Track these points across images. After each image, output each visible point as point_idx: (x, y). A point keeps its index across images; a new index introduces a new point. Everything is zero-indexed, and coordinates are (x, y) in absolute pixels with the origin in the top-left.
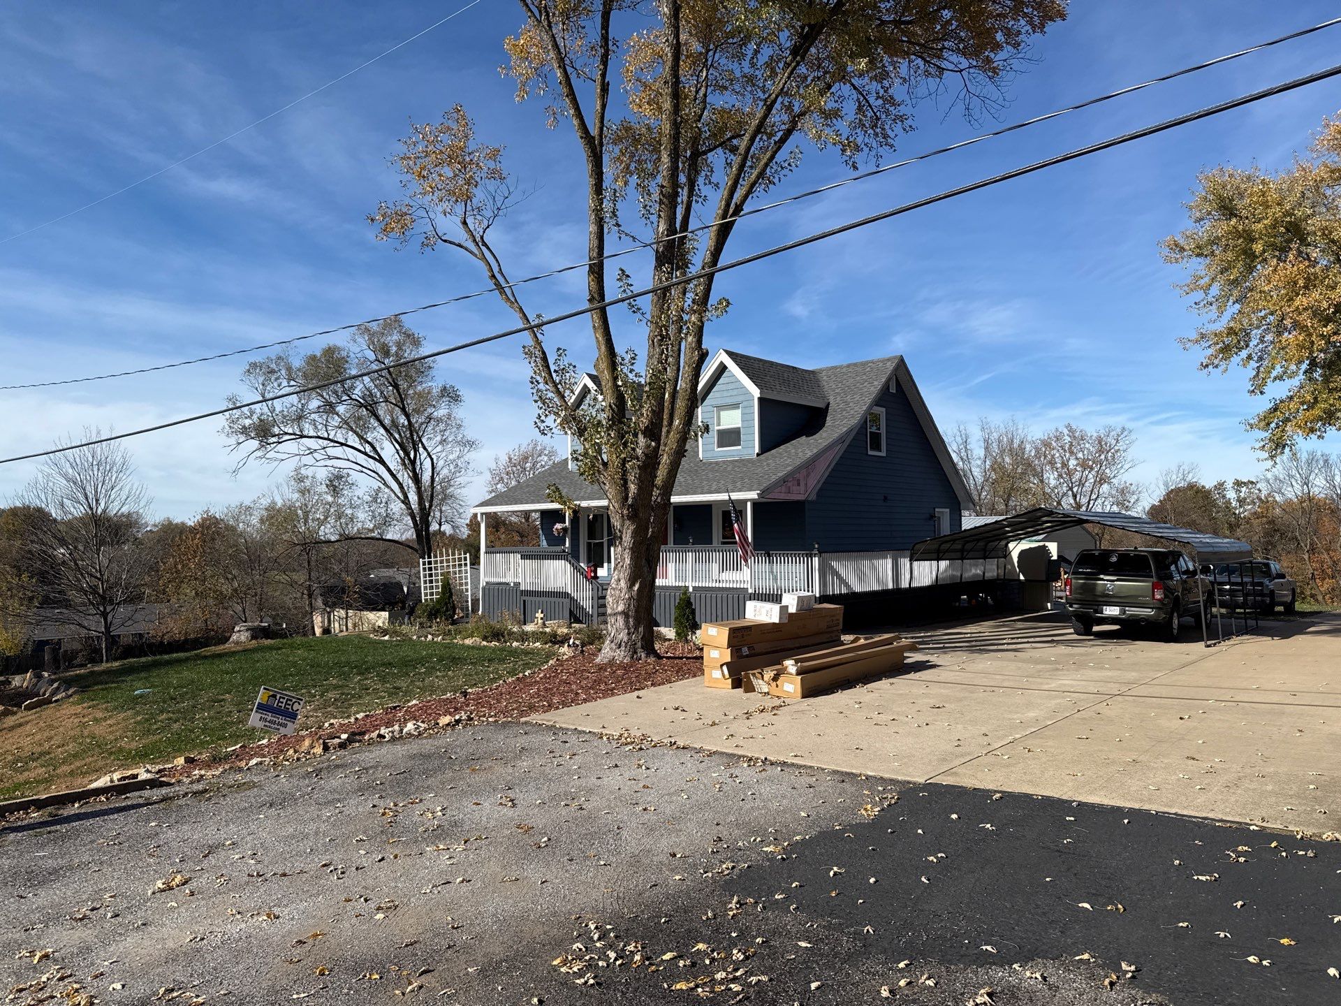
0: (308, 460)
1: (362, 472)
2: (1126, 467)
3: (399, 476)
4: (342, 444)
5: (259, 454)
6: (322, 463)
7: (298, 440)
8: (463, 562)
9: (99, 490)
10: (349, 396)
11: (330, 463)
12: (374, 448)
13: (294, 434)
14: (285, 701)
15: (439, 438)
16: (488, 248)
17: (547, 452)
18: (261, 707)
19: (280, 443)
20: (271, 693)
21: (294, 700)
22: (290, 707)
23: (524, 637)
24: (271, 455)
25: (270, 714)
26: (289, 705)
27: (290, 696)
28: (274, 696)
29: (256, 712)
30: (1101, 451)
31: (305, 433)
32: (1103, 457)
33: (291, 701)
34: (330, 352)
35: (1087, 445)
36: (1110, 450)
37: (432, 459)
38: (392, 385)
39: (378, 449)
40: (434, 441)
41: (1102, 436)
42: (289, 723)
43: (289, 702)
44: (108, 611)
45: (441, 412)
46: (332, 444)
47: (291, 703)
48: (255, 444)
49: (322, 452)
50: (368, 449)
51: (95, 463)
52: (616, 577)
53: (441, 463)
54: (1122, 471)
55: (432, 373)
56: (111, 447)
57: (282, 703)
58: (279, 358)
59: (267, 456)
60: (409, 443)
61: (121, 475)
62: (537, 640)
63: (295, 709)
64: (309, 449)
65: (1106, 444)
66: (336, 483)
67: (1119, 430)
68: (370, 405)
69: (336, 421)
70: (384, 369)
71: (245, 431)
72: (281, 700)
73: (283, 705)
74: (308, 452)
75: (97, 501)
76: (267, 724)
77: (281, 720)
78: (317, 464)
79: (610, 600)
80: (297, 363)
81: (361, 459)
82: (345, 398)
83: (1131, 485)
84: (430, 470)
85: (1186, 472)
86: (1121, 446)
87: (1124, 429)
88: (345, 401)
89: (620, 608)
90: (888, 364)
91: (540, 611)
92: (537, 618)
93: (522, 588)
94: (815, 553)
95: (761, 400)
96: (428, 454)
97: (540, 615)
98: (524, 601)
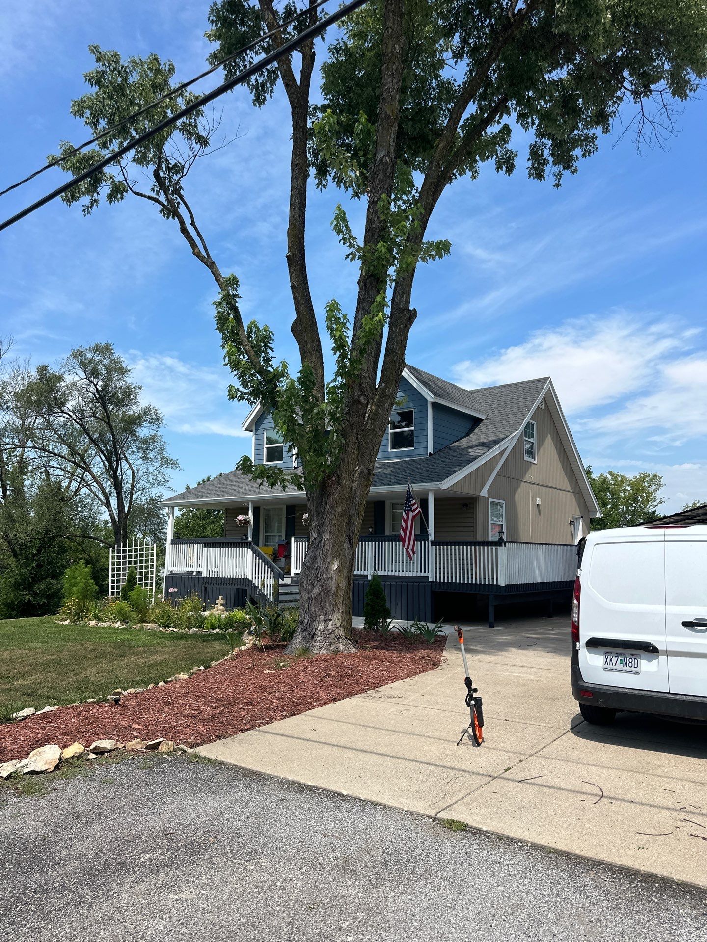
3: (102, 481)
8: (150, 552)
12: (82, 459)
34: (43, 373)
39: (86, 460)
45: (145, 433)
50: (78, 459)
52: (312, 555)
60: (113, 455)
68: (79, 419)
89: (315, 591)
90: (539, 384)
91: (220, 597)
92: (217, 604)
93: (204, 575)
94: (500, 542)
95: (435, 405)
96: (130, 466)
97: (220, 601)
98: (206, 588)
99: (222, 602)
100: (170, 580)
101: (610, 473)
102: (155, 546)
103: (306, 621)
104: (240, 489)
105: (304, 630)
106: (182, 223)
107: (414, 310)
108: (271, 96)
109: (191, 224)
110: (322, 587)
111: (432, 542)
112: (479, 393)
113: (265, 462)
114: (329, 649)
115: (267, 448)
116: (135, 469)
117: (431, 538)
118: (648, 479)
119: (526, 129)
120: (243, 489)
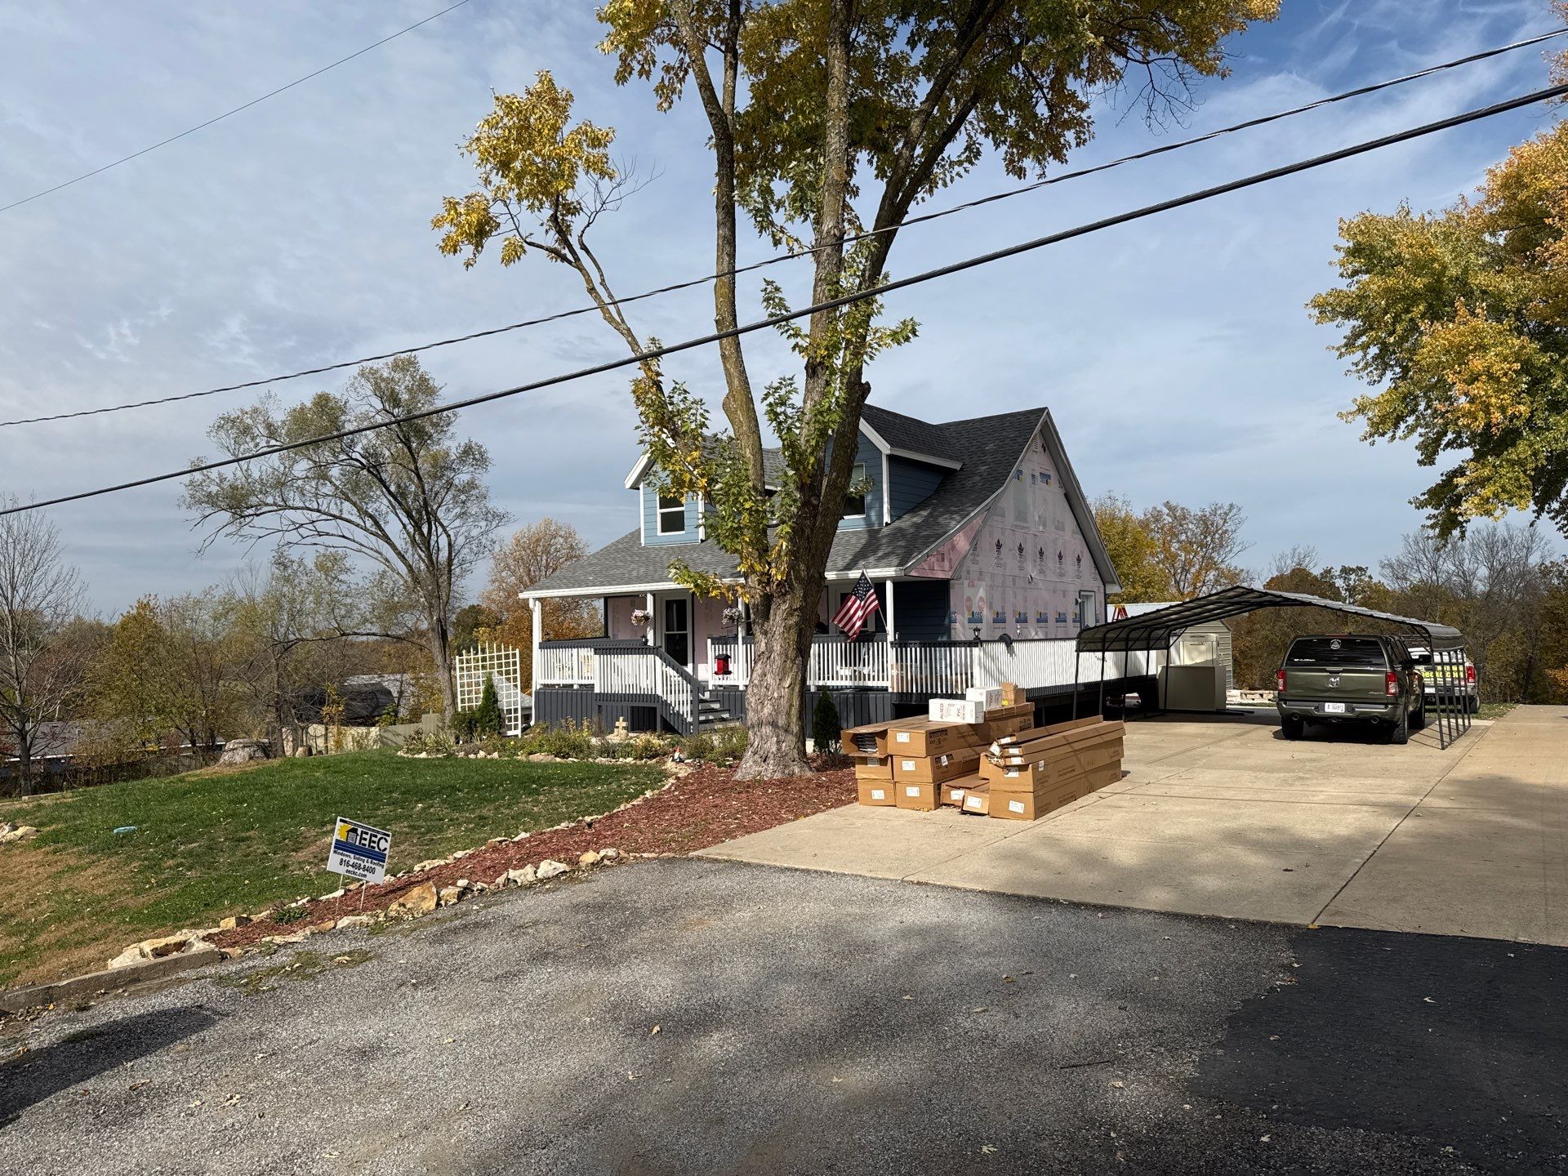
0: (293, 536)
1: (360, 551)
2: (1235, 550)
3: (408, 556)
4: (335, 517)
5: (232, 529)
6: (309, 540)
7: (281, 512)
8: (511, 660)
9: (16, 574)
10: (348, 455)
11: (318, 540)
12: (377, 523)
13: (275, 504)
14: (368, 837)
15: (458, 510)
16: (588, 252)
17: (562, 533)
18: (341, 846)
19: (258, 515)
20: (351, 827)
21: (379, 836)
22: (375, 845)
23: (608, 751)
24: (246, 530)
25: (352, 855)
26: (374, 842)
27: (373, 830)
28: (354, 831)
29: (335, 852)
30: (1206, 533)
31: (290, 503)
32: (1209, 539)
33: (376, 836)
34: (323, 402)
35: (1191, 526)
36: (1217, 531)
37: (449, 536)
38: (402, 441)
39: (381, 523)
40: (454, 513)
41: (1208, 514)
42: (376, 867)
43: (373, 839)
44: (27, 729)
45: (462, 478)
46: (324, 517)
47: (376, 840)
48: (226, 516)
49: (310, 526)
50: (369, 523)
51: (10, 540)
52: (760, 671)
53: (461, 540)
54: (1231, 555)
55: (452, 429)
56: (33, 520)
57: (365, 839)
58: (255, 410)
59: (242, 532)
60: (422, 516)
61: (45, 555)
62: (628, 755)
63: (382, 848)
64: (294, 523)
65: (1212, 524)
66: (330, 565)
67: (1226, 508)
68: (374, 467)
69: (328, 489)
70: (394, 423)
71: (212, 500)
72: (364, 836)
73: (367, 843)
74: (292, 527)
75: (14, 589)
76: (350, 868)
77: (367, 863)
78: (303, 541)
79: (752, 700)
80: (278, 417)
81: (360, 535)
82: (344, 457)
83: (1242, 570)
84: (447, 548)
85: (1302, 556)
86: (1229, 526)
87: (1231, 506)
88: (342, 461)
89: (766, 711)
90: (1033, 417)
91: (621, 719)
92: (618, 727)
93: (597, 690)
94: (976, 642)
95: (890, 458)
96: (445, 530)
97: (621, 723)
98: (600, 706)
99: (624, 724)
100: (542, 696)
101: (1167, 504)
102: (517, 651)
103: (756, 743)
104: (630, 572)
105: (755, 753)
106: (589, 280)
107: (867, 383)
108: (680, 97)
109: (601, 284)
110: (774, 706)
111: (892, 643)
112: (952, 429)
113: (659, 533)
114: (784, 772)
115: (662, 514)
116: (451, 533)
117: (890, 638)
118: (1222, 511)
119: (997, 146)
120: (635, 573)
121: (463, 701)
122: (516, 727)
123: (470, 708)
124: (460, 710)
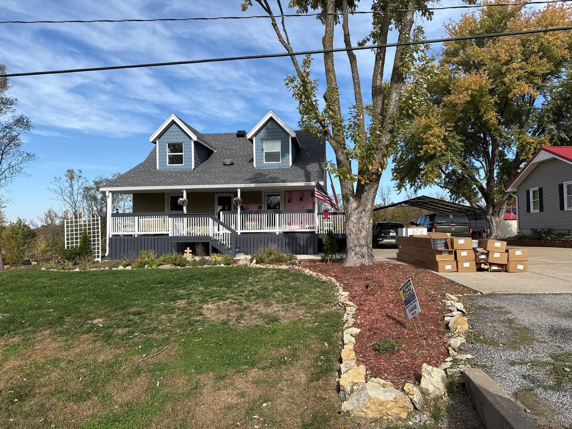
8: (96, 222)
91: (188, 248)
92: (186, 253)
97: (188, 251)
98: (172, 243)
100: (114, 241)
102: (99, 218)
105: (357, 254)
113: (168, 164)
115: (170, 155)
117: (316, 211)
121: (68, 243)
122: (98, 257)
123: (72, 247)
124: (66, 248)
